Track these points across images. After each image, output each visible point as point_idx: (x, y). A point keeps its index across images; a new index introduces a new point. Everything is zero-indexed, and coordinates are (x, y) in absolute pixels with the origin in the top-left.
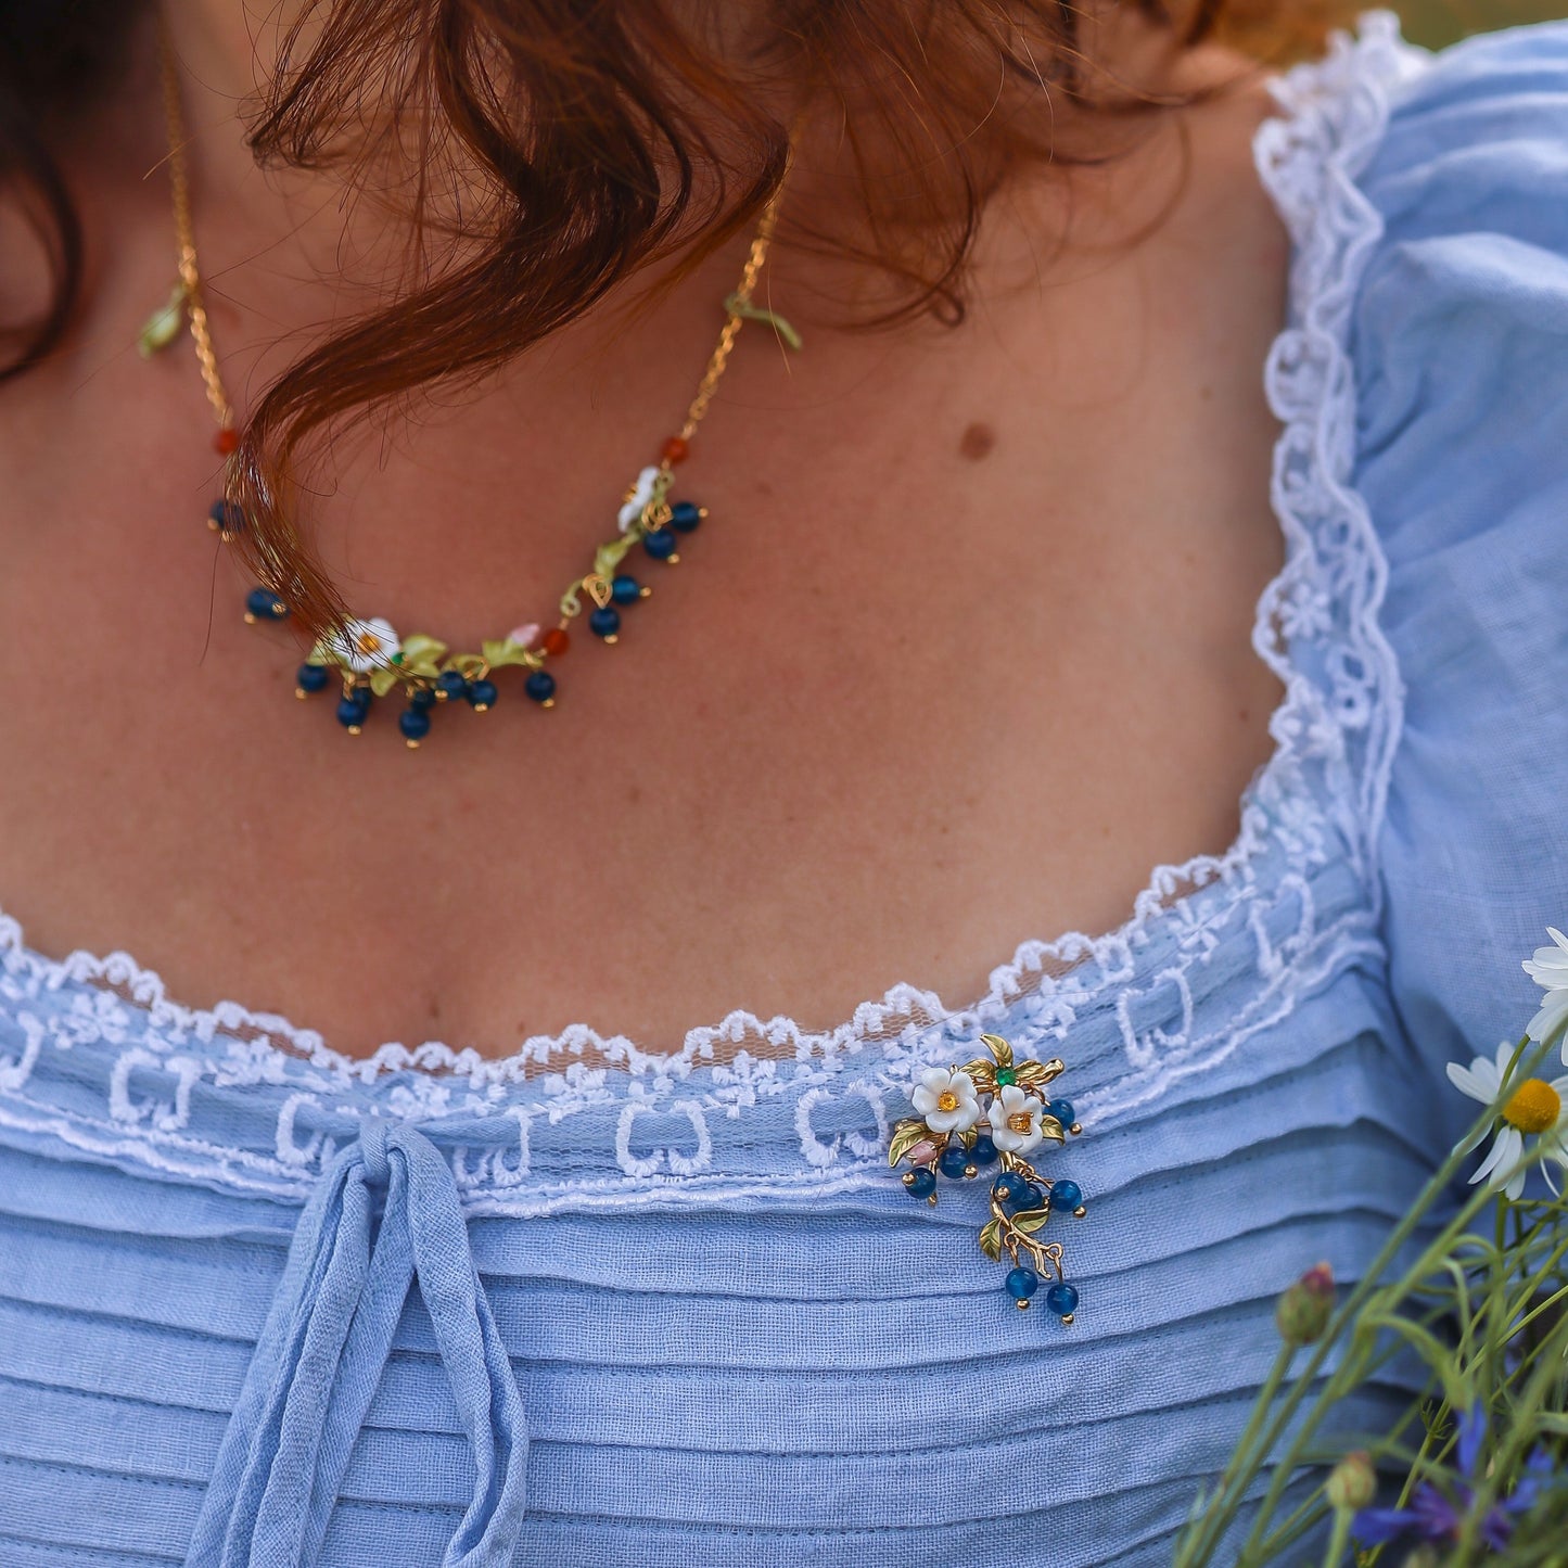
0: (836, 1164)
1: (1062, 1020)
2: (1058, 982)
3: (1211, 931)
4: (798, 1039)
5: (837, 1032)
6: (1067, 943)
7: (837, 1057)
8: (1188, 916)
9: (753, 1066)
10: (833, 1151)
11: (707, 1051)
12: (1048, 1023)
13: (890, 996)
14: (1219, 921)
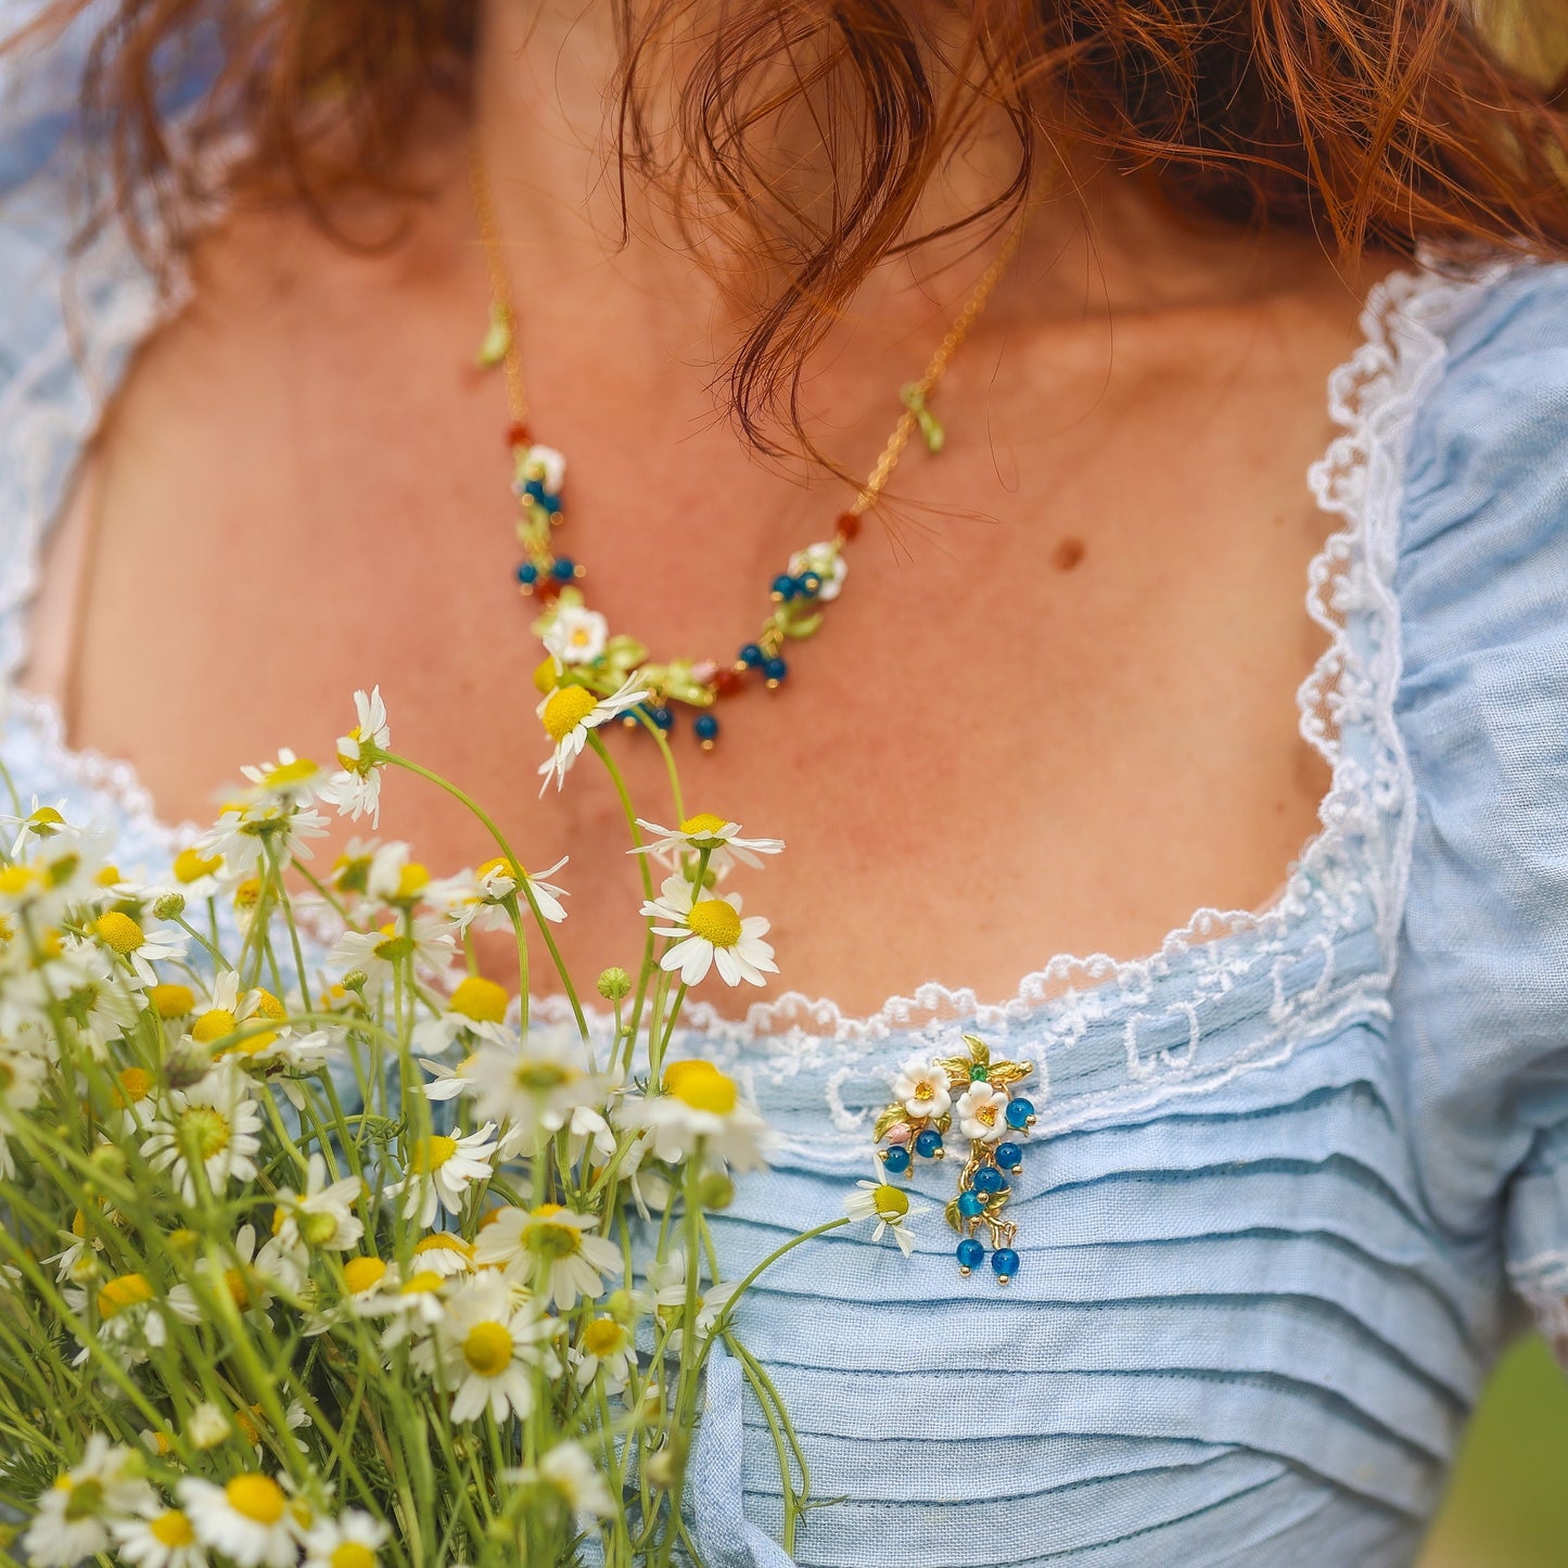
0: (859, 1130)
1: (1075, 1031)
2: (1080, 995)
3: (1231, 974)
4: (840, 1021)
5: (871, 1020)
6: (1094, 961)
7: (868, 1040)
8: (1213, 956)
9: (802, 1040)
10: (858, 1119)
11: (766, 1024)
12: (1062, 1030)
13: (919, 992)
14: (1241, 966)
